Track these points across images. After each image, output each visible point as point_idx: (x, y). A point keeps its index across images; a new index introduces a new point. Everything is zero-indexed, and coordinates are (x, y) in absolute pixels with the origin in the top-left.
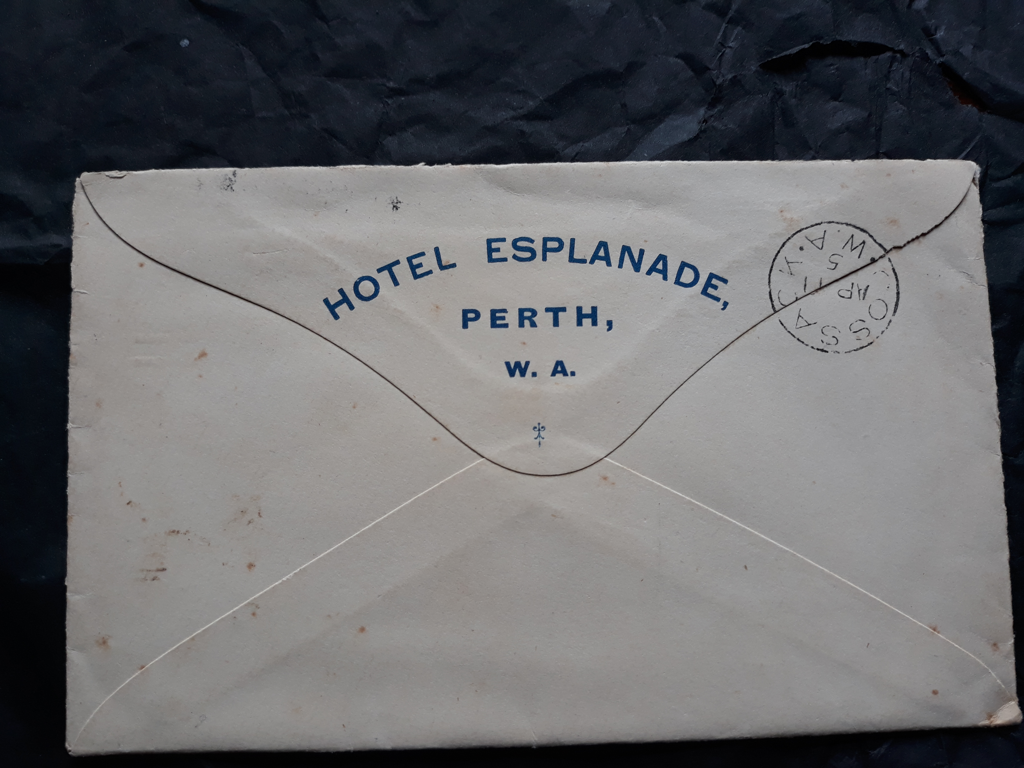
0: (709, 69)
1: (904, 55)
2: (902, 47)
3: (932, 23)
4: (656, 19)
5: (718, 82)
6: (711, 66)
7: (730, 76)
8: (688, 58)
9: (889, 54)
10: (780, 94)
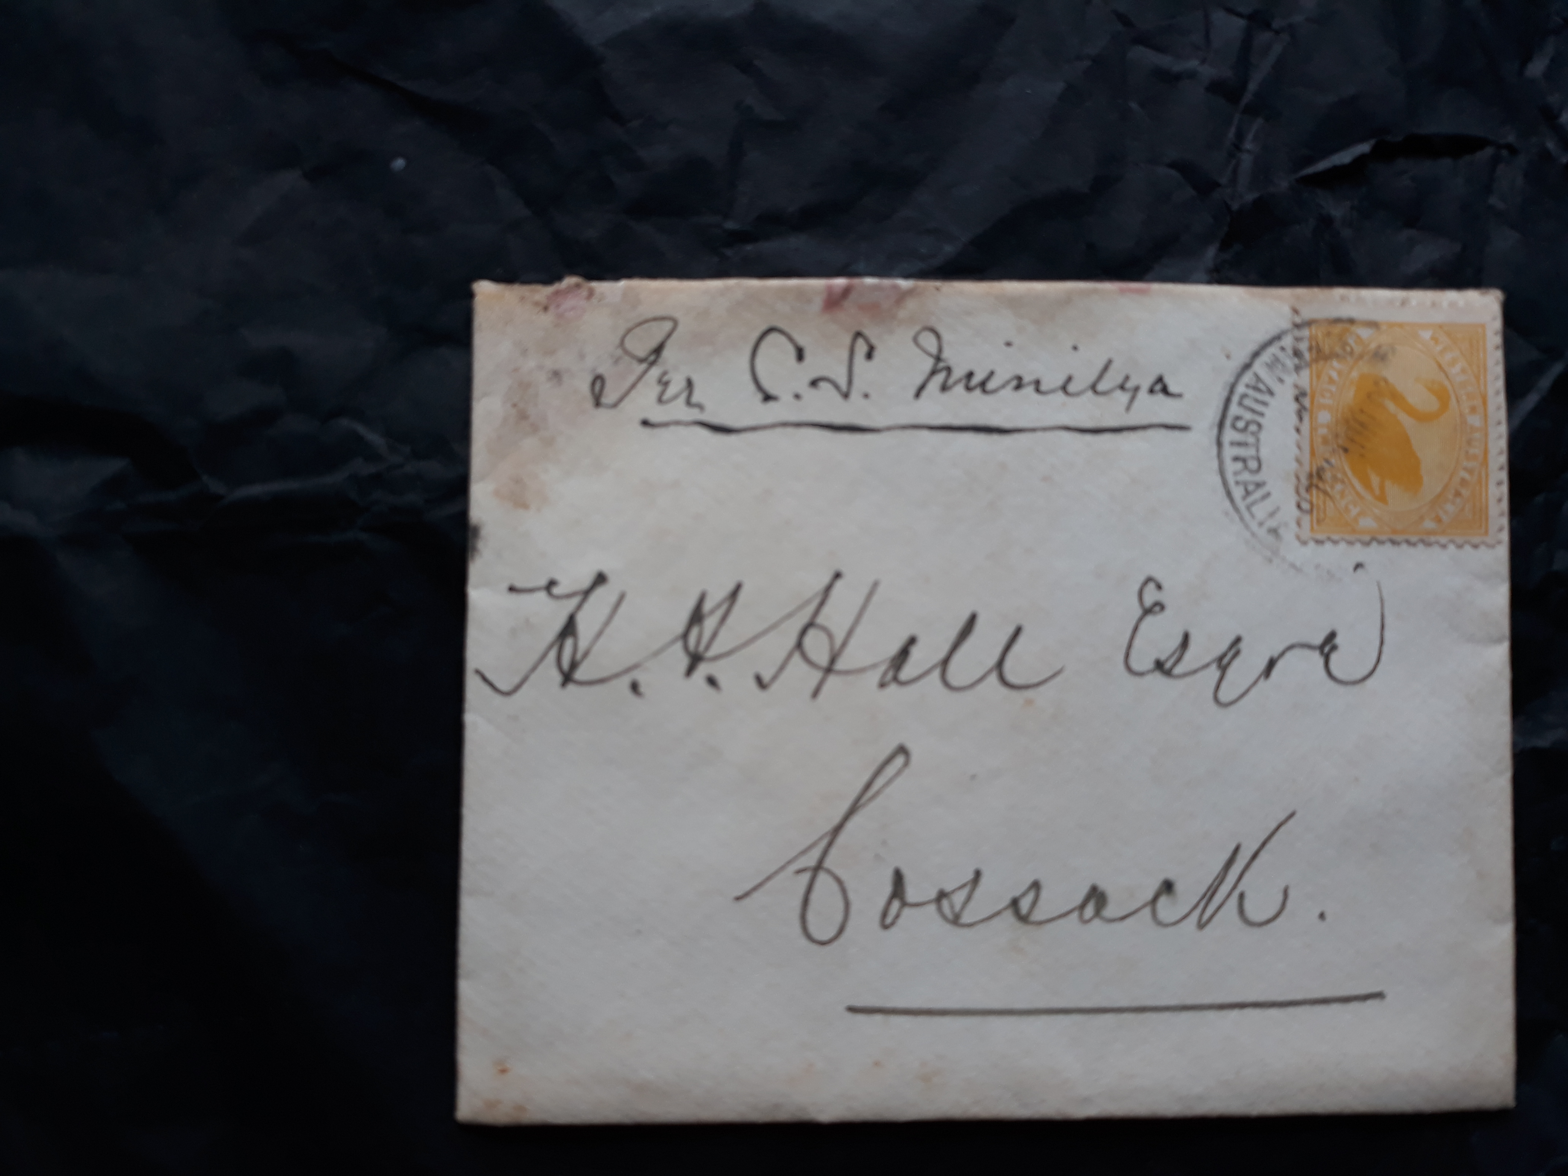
0: (1219, 185)
1: (1513, 150)
2: (1511, 139)
3: (1554, 99)
4: (1134, 105)
5: (1235, 206)
6: (1223, 181)
7: (1250, 197)
8: (1184, 168)
9: (1489, 151)
10: (1326, 221)
